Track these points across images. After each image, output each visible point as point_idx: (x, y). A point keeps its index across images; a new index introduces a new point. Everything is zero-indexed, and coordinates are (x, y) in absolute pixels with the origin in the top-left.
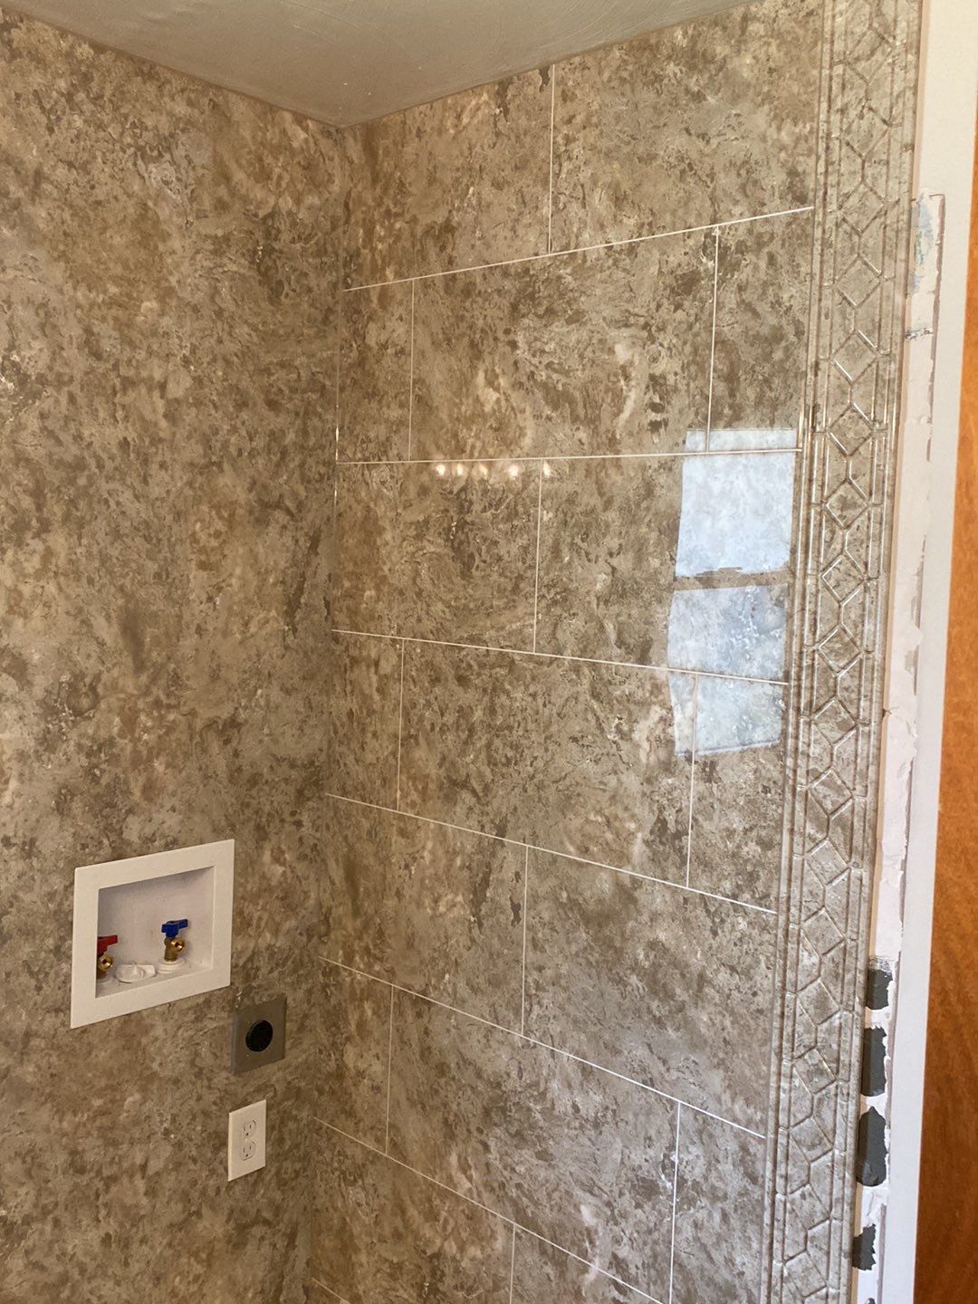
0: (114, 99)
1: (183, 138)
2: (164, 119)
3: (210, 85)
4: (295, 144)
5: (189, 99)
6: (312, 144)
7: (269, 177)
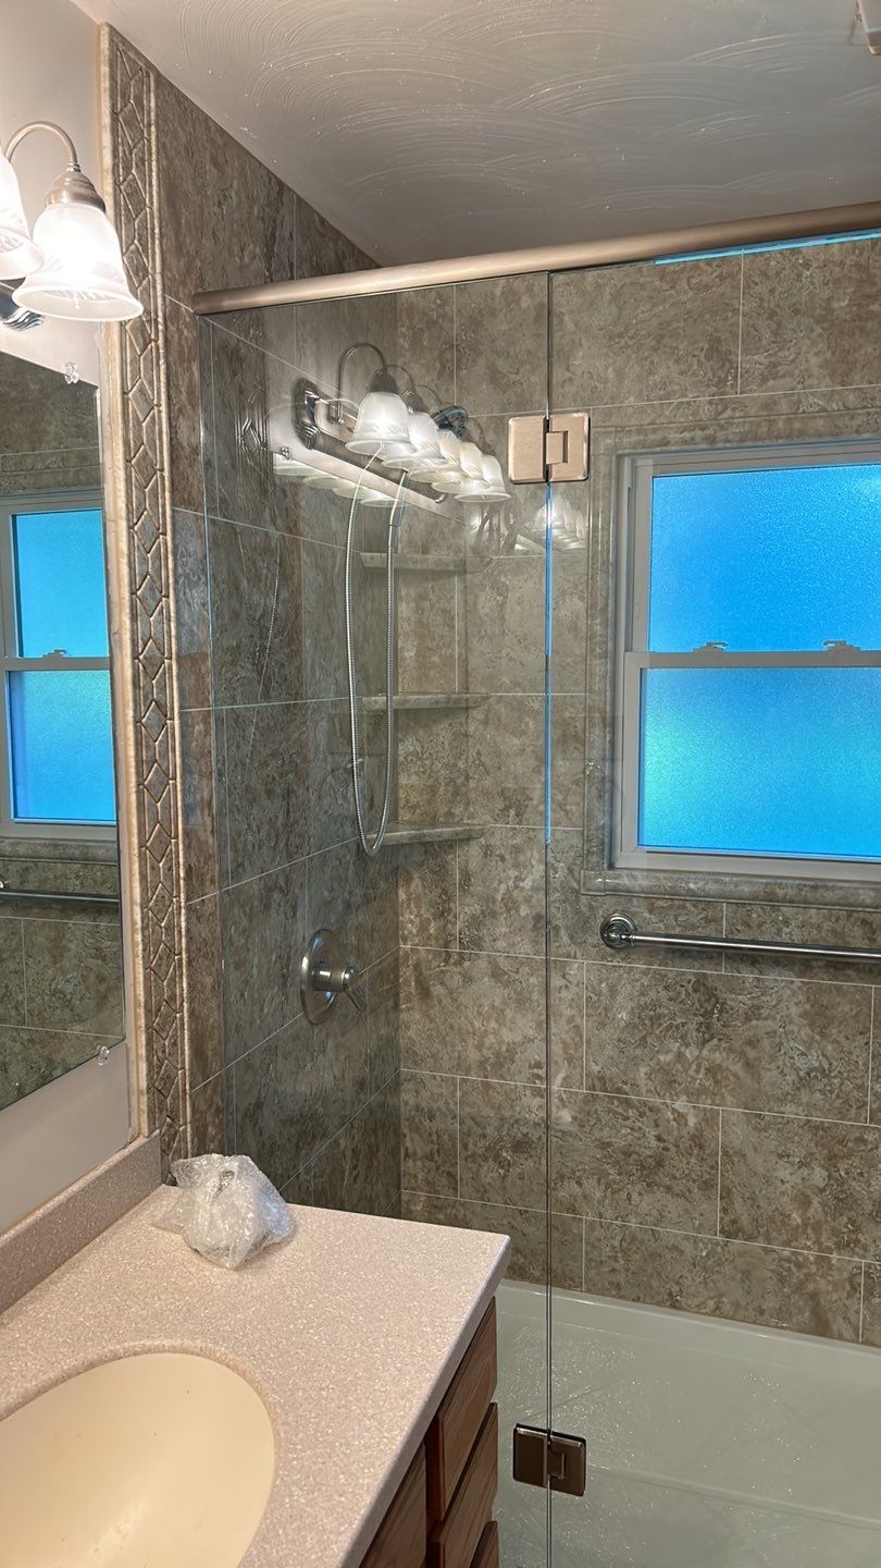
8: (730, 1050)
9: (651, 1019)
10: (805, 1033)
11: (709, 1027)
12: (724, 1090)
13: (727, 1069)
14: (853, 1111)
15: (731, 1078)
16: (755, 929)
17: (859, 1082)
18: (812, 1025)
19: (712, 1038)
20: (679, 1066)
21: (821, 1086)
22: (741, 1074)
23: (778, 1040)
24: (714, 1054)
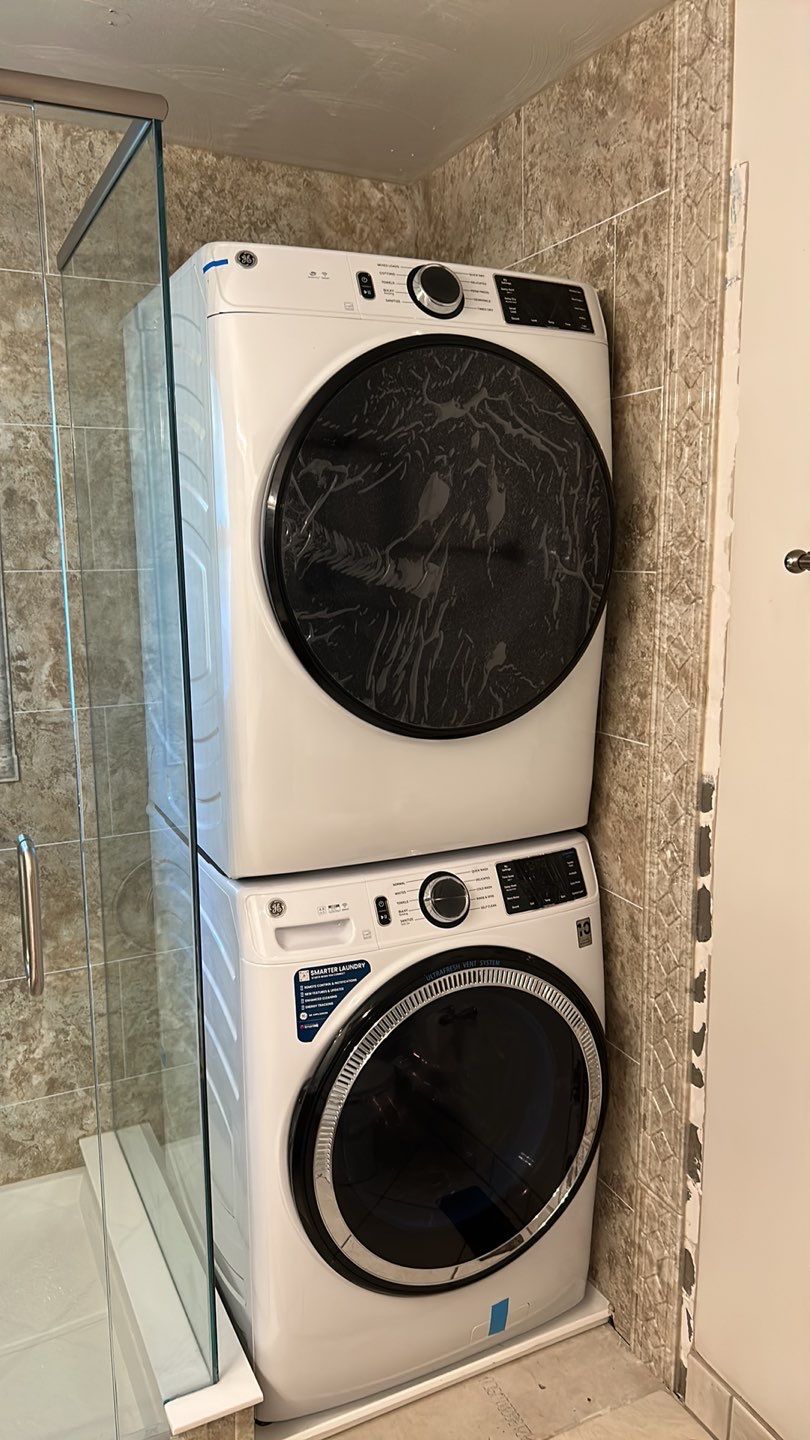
0: (233, 191)
1: (285, 211)
2: (270, 199)
3: (304, 168)
4: (373, 203)
5: (288, 182)
6: (387, 202)
7: (353, 231)
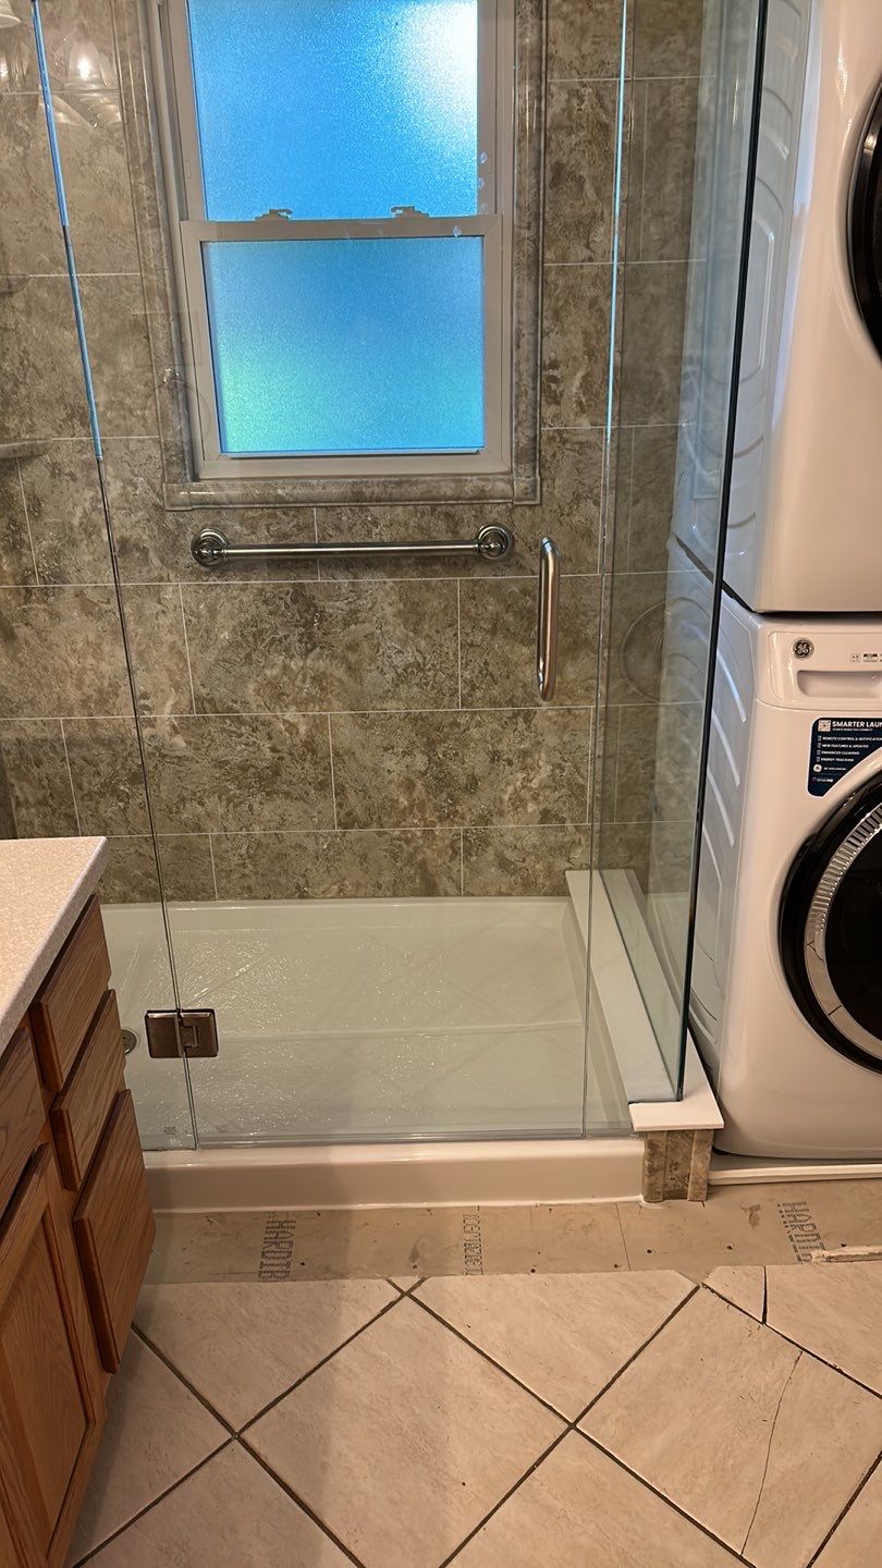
8: (333, 656)
9: (254, 635)
10: (400, 631)
11: (310, 636)
12: (330, 696)
13: (331, 675)
14: (447, 698)
15: (336, 684)
16: (346, 531)
17: (450, 672)
18: (405, 623)
19: (314, 648)
20: (285, 679)
21: (418, 680)
22: (345, 678)
23: (375, 642)
24: (318, 663)
